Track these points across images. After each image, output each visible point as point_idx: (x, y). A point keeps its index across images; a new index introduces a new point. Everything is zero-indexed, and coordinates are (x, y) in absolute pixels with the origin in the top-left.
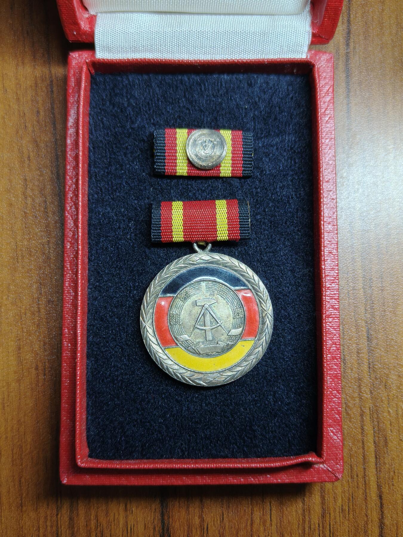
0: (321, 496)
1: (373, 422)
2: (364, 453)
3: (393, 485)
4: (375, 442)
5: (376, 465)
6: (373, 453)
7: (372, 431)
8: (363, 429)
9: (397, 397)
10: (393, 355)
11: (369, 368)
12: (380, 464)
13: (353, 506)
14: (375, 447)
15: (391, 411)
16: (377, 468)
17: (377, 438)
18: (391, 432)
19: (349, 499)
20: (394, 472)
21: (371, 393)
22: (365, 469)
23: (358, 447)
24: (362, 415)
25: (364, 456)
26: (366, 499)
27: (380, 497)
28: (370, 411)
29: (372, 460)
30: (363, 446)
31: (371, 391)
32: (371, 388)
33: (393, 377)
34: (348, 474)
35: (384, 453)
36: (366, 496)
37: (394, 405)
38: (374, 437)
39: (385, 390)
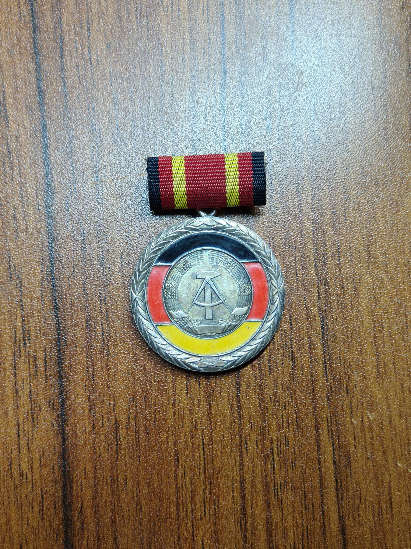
0: (267, 531)
1: (332, 437)
2: (321, 476)
3: (359, 516)
4: (334, 462)
5: (337, 490)
6: (333, 476)
7: (331, 449)
8: (318, 446)
9: (362, 404)
10: (356, 350)
11: (326, 367)
12: (342, 490)
13: (308, 543)
14: (336, 468)
15: (355, 422)
16: (338, 495)
17: (337, 457)
18: (355, 448)
19: (303, 535)
20: (361, 500)
21: (328, 399)
22: (322, 496)
23: (313, 469)
24: (317, 428)
25: (321, 480)
26: (324, 534)
27: (343, 531)
28: (328, 422)
29: (331, 484)
30: (319, 468)
31: (328, 397)
32: (329, 393)
33: (356, 377)
34: (301, 503)
35: (347, 475)
36: (325, 530)
37: (359, 414)
38: (334, 456)
39: (347, 396)
